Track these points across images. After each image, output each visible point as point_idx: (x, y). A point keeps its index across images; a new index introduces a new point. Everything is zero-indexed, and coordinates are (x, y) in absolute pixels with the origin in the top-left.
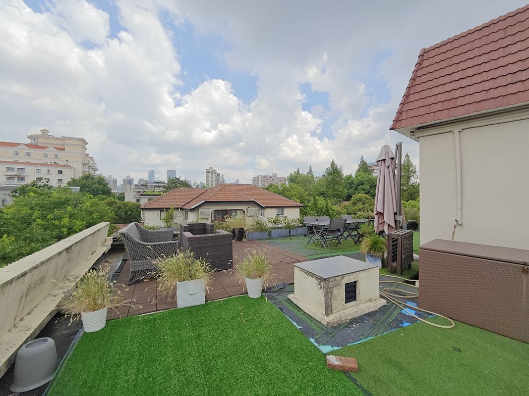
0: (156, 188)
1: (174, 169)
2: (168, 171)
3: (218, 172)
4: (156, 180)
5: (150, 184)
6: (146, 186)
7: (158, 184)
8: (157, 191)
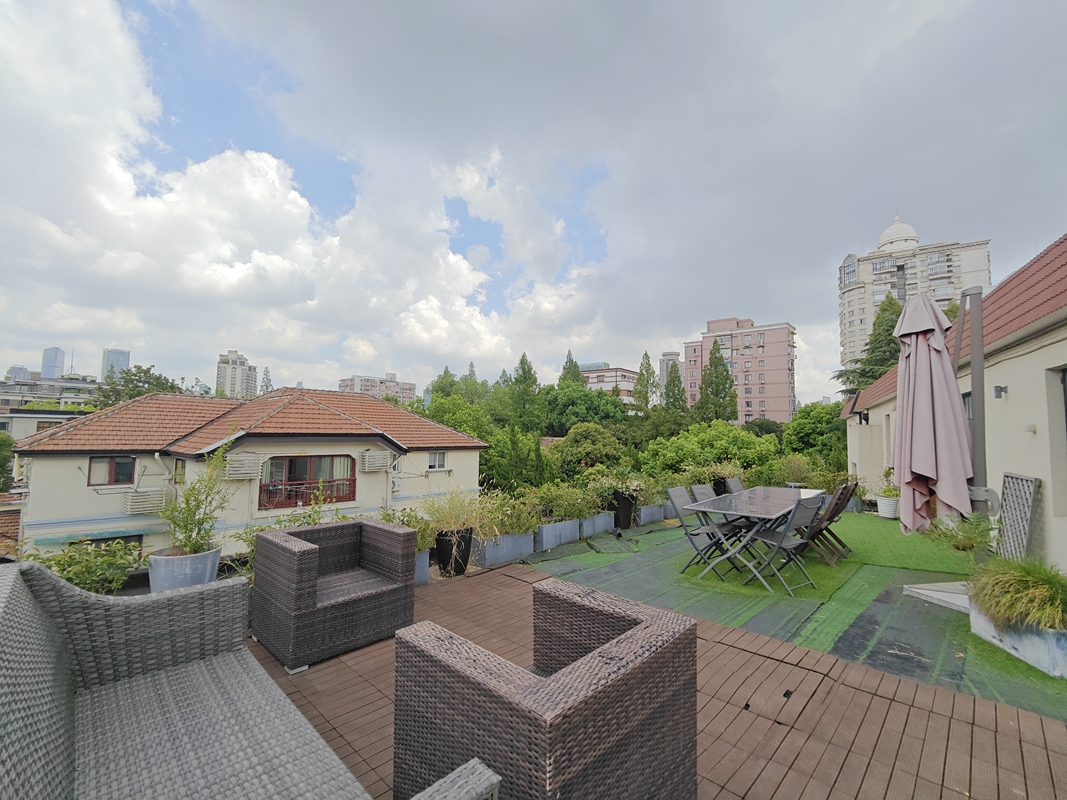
0: (65, 395)
1: (124, 348)
2: (108, 354)
3: (251, 363)
4: (66, 372)
5: (46, 383)
6: (32, 387)
7: (75, 384)
8: (70, 401)
